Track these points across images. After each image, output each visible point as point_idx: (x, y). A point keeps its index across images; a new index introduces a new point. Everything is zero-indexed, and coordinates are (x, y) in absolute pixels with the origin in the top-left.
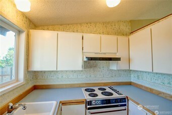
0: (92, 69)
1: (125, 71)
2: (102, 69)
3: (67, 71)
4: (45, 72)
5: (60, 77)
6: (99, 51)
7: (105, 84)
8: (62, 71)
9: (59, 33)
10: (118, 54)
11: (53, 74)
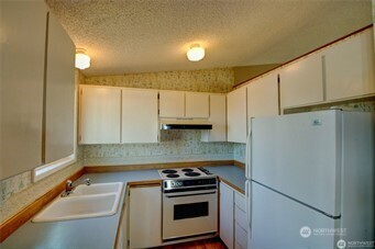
0: (173, 142)
1: (222, 143)
2: (189, 141)
3: (134, 145)
4: (100, 146)
5: (124, 154)
6: (183, 116)
7: (194, 164)
8: (127, 145)
9: (124, 89)
10: (210, 120)
11: (113, 149)
